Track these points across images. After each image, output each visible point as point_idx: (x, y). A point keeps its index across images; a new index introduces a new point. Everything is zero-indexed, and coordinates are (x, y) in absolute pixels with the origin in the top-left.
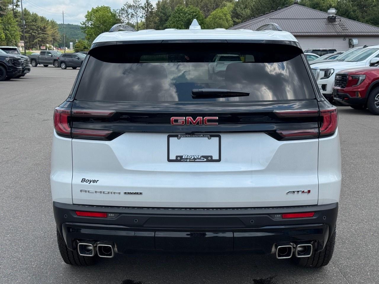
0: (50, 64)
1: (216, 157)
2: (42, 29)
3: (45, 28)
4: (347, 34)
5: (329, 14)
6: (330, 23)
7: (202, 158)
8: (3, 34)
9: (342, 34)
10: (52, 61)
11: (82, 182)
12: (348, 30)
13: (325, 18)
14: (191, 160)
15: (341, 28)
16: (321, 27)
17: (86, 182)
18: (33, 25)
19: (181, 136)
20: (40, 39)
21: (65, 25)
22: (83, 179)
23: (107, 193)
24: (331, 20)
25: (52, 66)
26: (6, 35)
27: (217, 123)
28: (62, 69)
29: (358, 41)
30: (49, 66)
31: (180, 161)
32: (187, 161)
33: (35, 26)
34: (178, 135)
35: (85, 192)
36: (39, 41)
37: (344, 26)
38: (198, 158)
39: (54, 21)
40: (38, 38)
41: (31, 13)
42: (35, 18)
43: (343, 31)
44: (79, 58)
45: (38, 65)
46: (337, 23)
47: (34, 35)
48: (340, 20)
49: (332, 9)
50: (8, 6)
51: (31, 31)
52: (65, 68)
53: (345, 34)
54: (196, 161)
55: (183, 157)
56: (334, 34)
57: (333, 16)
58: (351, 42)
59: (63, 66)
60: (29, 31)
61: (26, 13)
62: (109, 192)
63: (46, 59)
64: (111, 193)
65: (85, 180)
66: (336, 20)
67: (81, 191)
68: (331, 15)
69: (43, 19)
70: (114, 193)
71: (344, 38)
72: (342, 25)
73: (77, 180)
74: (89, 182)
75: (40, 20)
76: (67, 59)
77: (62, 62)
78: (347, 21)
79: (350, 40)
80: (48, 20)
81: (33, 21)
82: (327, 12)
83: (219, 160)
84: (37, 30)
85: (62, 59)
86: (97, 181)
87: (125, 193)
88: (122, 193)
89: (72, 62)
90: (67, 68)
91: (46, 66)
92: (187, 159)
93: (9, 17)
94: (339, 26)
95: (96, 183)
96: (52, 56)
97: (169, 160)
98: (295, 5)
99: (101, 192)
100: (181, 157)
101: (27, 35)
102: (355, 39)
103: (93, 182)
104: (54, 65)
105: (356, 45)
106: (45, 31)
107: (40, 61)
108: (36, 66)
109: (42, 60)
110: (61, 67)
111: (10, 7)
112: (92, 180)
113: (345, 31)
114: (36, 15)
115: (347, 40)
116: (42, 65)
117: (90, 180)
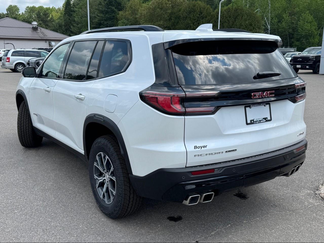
1: (269, 118)
4: (47, 38)
5: (33, 25)
6: (35, 31)
7: (263, 120)
9: (44, 38)
11: (195, 149)
12: (47, 36)
13: (31, 28)
14: (259, 122)
15: (43, 34)
16: (28, 33)
17: (198, 148)
19: (252, 106)
22: (195, 146)
23: (214, 154)
24: (35, 29)
27: (274, 95)
29: (55, 44)
31: (253, 123)
32: (256, 123)
34: (250, 106)
35: (198, 156)
37: (44, 33)
38: (261, 120)
43: (44, 37)
46: (39, 31)
48: (41, 30)
49: (35, 22)
53: (46, 38)
54: (261, 122)
55: (255, 121)
56: (38, 38)
57: (36, 27)
58: (50, 44)
62: (216, 153)
64: (217, 153)
65: (197, 147)
66: (38, 29)
67: (195, 156)
68: (35, 26)
70: (219, 153)
71: (46, 41)
72: (43, 33)
73: (190, 148)
74: (200, 148)
78: (45, 30)
79: (49, 42)
82: (31, 24)
83: (271, 120)
86: (206, 146)
87: (226, 152)
88: (224, 152)
92: (256, 121)
94: (41, 33)
95: (206, 147)
97: (247, 124)
98: (7, 18)
99: (210, 154)
100: (253, 120)
102: (53, 42)
103: (203, 147)
105: (54, 46)
112: (202, 146)
113: (45, 37)
115: (48, 42)
117: (201, 146)
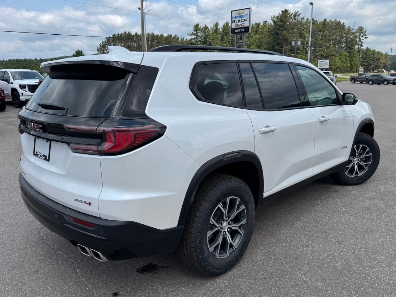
0: (364, 81)
2: (377, 59)
3: (379, 58)
8: (349, 63)
10: (365, 80)
18: (371, 57)
20: (374, 66)
21: (392, 56)
25: (365, 83)
26: (351, 65)
28: (370, 85)
30: (364, 83)
33: (372, 57)
36: (374, 67)
39: (387, 54)
40: (374, 65)
41: (371, 50)
42: (374, 52)
44: (382, 78)
45: (356, 82)
47: (371, 63)
50: (355, 46)
51: (369, 61)
52: (372, 84)
59: (371, 83)
60: (368, 61)
61: (368, 49)
63: (361, 78)
69: (379, 53)
75: (377, 54)
76: (374, 78)
77: (370, 80)
80: (383, 53)
81: (372, 54)
84: (373, 60)
85: (371, 78)
89: (378, 80)
90: (373, 84)
91: (361, 83)
93: (354, 53)
96: (366, 76)
101: (366, 64)
104: (366, 82)
106: (379, 61)
107: (357, 80)
108: (354, 83)
109: (359, 79)
110: (369, 83)
111: (357, 47)
114: (375, 51)
116: (359, 82)
